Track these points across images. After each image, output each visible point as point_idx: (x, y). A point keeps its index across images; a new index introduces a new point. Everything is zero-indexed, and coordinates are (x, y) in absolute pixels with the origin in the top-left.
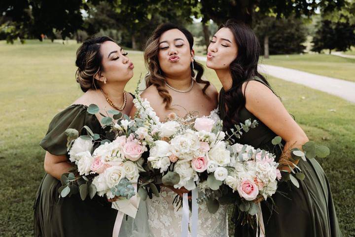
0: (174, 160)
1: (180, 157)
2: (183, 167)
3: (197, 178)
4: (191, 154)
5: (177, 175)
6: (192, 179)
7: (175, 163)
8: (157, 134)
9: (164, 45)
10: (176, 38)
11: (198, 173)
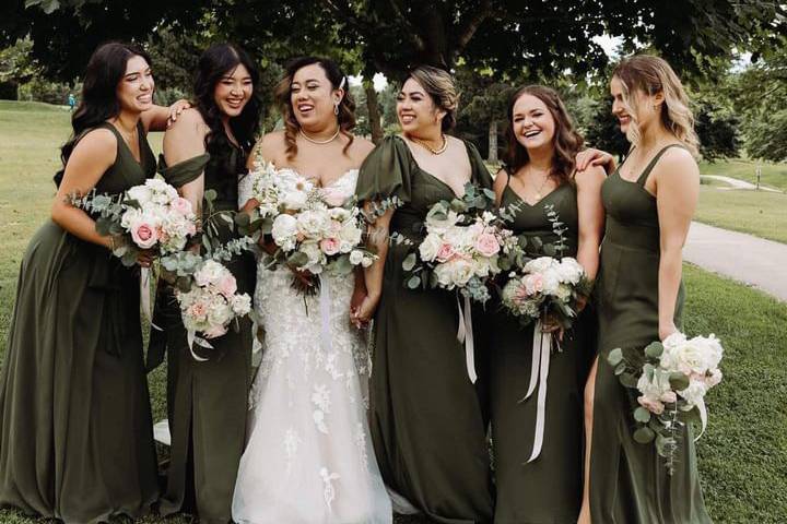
0: (301, 239)
1: (308, 236)
2: (310, 247)
3: (324, 262)
4: (321, 233)
5: (304, 255)
6: (320, 262)
7: (301, 243)
8: (283, 205)
9: (295, 86)
10: (311, 78)
11: (326, 255)
